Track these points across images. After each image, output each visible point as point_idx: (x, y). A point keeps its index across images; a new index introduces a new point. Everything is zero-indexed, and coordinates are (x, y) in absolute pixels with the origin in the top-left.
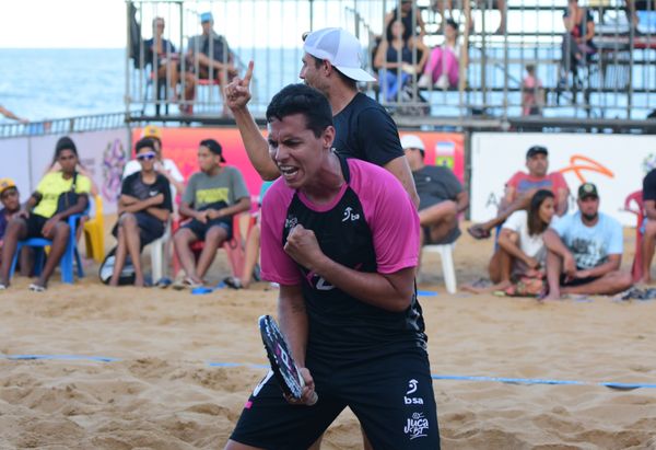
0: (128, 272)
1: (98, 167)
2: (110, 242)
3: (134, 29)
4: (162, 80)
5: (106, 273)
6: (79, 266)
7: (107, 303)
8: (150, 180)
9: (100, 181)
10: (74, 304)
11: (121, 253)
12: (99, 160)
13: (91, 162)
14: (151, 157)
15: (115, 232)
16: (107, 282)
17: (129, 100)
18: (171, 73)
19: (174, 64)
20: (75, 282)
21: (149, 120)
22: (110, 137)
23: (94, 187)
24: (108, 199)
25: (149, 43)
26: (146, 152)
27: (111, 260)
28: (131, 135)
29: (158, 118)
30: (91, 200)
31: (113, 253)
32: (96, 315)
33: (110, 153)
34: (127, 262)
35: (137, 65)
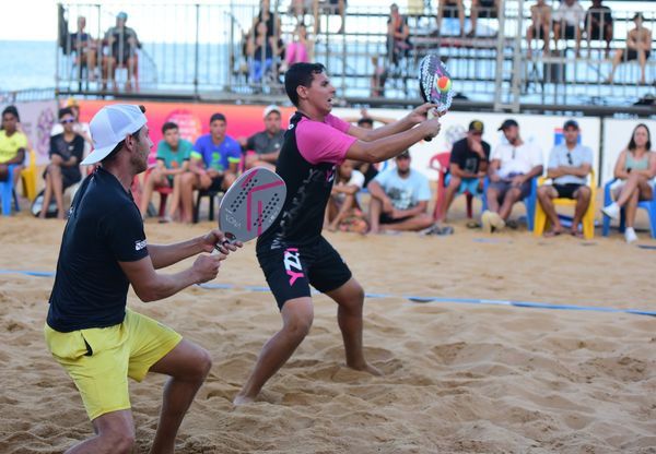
0: (53, 208)
1: (34, 130)
2: (41, 184)
3: (63, 25)
4: (83, 64)
5: (37, 209)
6: (16, 203)
7: (36, 231)
8: (69, 139)
9: (35, 139)
10: (11, 232)
11: (48, 194)
12: (35, 124)
13: (29, 125)
14: (72, 121)
15: (44, 176)
16: (37, 215)
17: (58, 79)
18: (90, 59)
19: (93, 52)
20: (13, 215)
21: (73, 94)
22: (44, 107)
23: (30, 143)
24: (41, 153)
25: (74, 36)
26: (67, 117)
27: (40, 199)
28: (59, 105)
29: (80, 92)
30: (27, 154)
31: (42, 193)
32: (27, 240)
33: (43, 118)
34: (52, 201)
35: (65, 52)
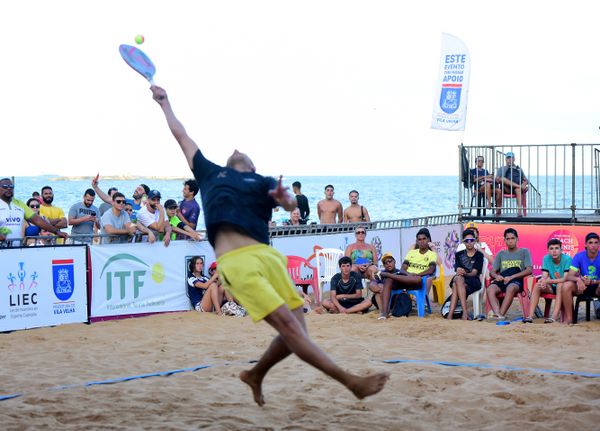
0: (458, 310)
1: (442, 248)
2: (448, 292)
3: (464, 163)
4: (481, 195)
6: (429, 306)
7: (445, 329)
8: (471, 255)
9: (443, 256)
10: (425, 330)
11: (454, 299)
12: (443, 243)
14: (472, 240)
15: (451, 286)
16: (446, 316)
17: (462, 207)
18: (487, 190)
19: (489, 184)
20: (426, 316)
21: (473, 219)
22: (450, 229)
23: (439, 258)
24: (448, 267)
25: (474, 171)
26: (469, 237)
27: (448, 304)
29: (478, 217)
30: (437, 267)
31: (449, 299)
32: (438, 337)
33: (450, 239)
34: (458, 305)
35: (466, 186)
